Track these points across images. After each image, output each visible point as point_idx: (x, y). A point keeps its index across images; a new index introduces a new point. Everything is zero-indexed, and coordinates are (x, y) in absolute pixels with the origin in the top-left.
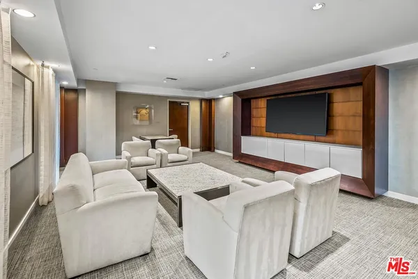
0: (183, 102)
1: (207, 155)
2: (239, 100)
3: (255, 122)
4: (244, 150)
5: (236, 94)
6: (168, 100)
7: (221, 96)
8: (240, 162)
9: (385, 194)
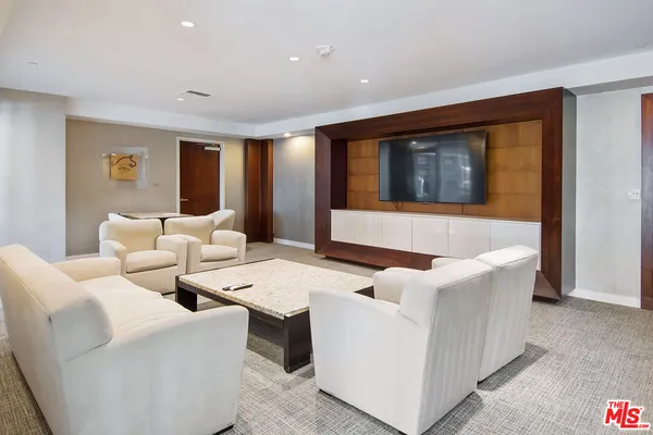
0: (208, 145)
1: (261, 248)
2: (327, 142)
3: (355, 183)
4: (337, 235)
5: (321, 132)
6: (178, 139)
7: (287, 135)
8: (328, 258)
9: (571, 295)
